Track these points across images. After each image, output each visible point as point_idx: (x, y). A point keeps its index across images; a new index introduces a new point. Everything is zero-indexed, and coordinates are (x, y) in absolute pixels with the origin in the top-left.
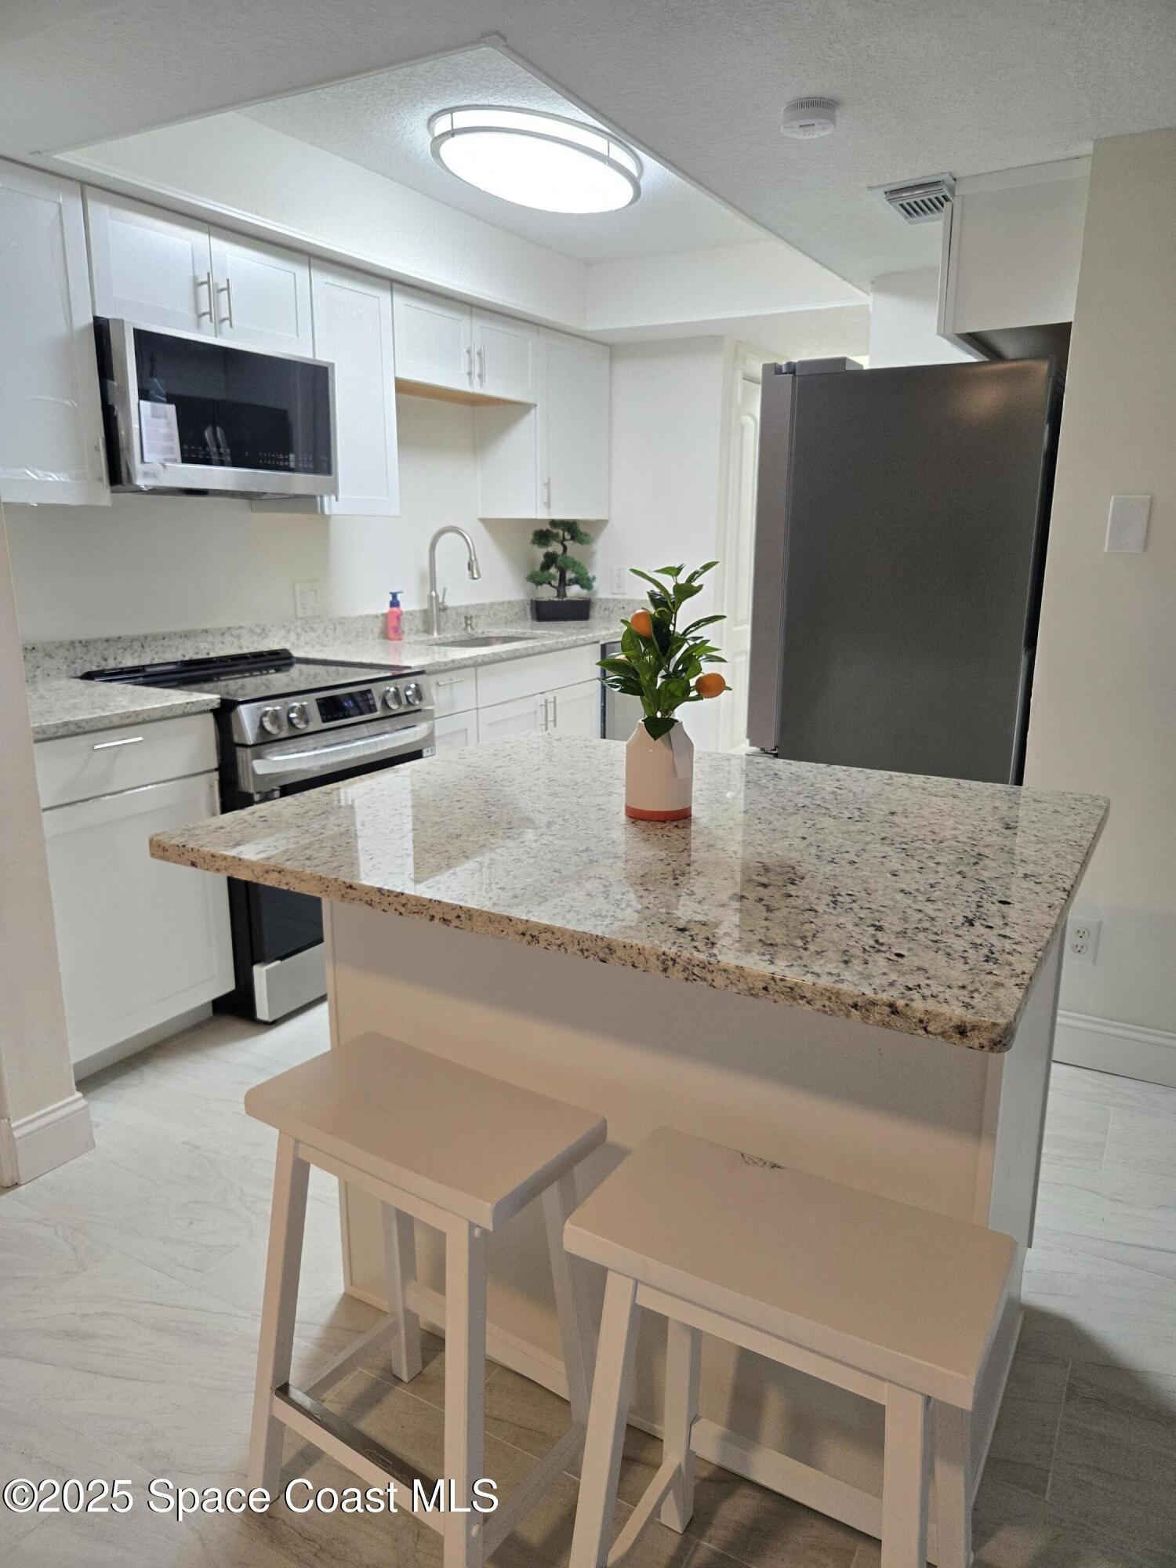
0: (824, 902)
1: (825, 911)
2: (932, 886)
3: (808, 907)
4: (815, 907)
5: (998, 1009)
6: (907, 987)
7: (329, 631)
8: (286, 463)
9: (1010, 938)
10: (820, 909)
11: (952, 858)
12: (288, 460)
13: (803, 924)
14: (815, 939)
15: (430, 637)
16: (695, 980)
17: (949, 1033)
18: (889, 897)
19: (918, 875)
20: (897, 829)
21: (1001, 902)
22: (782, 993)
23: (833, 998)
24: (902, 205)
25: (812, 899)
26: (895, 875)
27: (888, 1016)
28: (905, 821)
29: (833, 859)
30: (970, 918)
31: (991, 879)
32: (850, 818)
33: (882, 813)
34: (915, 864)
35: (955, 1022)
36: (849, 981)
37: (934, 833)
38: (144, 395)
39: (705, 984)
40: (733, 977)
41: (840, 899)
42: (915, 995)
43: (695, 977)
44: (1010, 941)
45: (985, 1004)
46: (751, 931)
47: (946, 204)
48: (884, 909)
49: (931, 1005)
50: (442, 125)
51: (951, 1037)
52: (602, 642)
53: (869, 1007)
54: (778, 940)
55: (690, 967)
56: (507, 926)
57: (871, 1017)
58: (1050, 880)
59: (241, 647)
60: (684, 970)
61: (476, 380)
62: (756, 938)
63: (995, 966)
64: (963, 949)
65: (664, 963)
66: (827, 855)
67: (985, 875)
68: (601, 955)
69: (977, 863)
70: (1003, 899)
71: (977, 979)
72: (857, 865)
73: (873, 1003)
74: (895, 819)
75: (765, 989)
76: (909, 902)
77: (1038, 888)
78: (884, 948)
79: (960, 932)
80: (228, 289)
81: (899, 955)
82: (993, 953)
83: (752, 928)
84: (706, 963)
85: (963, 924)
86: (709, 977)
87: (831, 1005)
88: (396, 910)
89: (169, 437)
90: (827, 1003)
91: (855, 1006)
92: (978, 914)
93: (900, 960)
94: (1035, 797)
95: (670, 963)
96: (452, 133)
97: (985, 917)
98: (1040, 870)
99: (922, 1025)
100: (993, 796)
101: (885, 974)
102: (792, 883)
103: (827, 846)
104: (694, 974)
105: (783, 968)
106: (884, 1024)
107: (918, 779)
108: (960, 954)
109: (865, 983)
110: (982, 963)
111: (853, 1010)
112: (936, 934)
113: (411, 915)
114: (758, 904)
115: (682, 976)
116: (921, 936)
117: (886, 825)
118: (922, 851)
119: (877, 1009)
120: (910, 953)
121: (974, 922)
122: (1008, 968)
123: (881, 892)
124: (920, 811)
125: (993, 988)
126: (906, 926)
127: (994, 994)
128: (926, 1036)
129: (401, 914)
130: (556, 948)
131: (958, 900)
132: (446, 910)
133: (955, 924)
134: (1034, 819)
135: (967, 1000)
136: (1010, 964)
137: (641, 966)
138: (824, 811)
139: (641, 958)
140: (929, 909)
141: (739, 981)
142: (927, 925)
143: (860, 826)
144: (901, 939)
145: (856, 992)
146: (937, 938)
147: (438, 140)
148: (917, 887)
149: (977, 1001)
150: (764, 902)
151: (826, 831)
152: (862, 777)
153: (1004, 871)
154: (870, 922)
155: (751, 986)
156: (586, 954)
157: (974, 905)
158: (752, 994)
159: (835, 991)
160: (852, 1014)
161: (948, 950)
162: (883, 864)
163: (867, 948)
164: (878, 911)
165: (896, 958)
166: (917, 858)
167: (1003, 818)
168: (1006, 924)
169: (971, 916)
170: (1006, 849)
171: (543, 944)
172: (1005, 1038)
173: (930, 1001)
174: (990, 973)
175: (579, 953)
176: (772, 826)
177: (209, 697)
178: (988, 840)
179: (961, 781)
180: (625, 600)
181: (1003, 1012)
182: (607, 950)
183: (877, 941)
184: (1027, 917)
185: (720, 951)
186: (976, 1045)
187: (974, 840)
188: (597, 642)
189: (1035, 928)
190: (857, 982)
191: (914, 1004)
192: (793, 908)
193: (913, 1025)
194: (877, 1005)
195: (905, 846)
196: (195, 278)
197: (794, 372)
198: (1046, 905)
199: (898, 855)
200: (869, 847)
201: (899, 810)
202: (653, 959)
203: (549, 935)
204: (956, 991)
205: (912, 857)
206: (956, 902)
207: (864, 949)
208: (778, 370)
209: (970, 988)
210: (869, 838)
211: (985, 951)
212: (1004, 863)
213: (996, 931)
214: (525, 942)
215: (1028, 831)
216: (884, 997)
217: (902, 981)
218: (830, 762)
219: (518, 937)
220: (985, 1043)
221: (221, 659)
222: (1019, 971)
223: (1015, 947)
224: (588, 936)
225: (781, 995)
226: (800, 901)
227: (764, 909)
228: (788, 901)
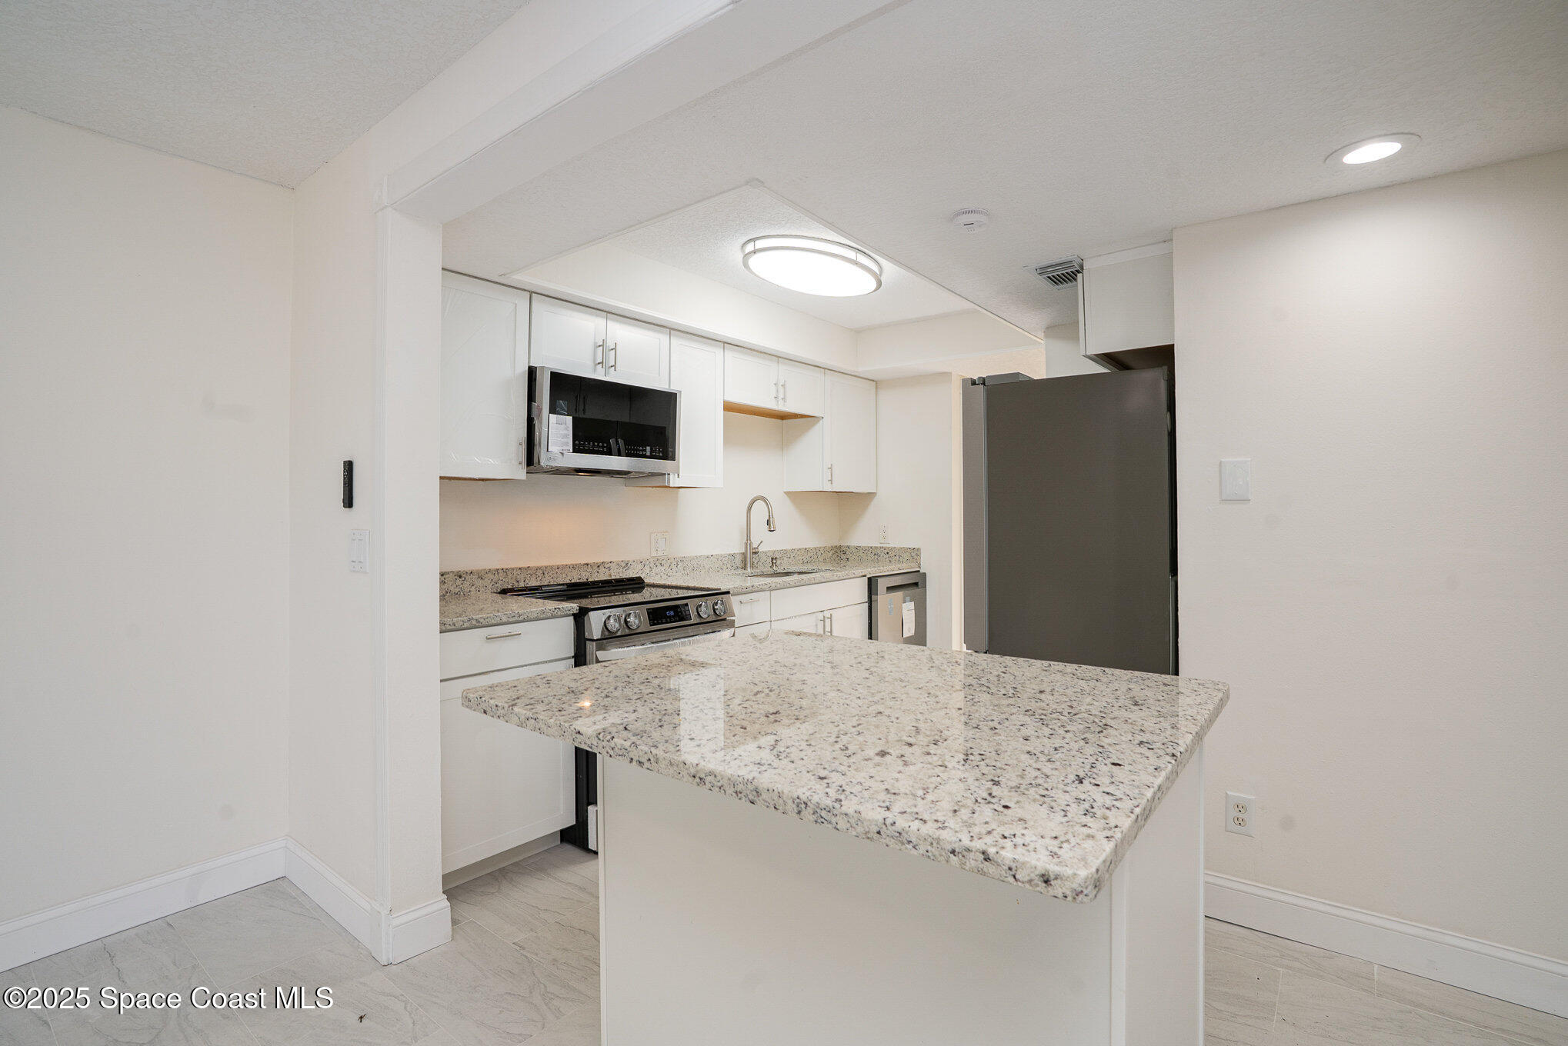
0: (956, 759)
1: (954, 767)
2: (1056, 749)
3: (940, 763)
4: (947, 763)
5: (1083, 859)
6: (1003, 835)
7: (673, 566)
8: (644, 453)
9: (1112, 795)
10: (950, 766)
11: (1081, 727)
12: (645, 451)
13: (930, 777)
14: (936, 791)
15: (746, 572)
16: (823, 823)
17: (1036, 881)
18: (1015, 757)
19: (1046, 740)
20: (1042, 704)
21: (1113, 764)
22: (892, 837)
23: (935, 845)
24: (1049, 277)
25: (947, 757)
26: (1027, 740)
27: (982, 863)
28: (1051, 698)
29: (978, 725)
30: (1081, 776)
31: (1110, 745)
32: (1004, 695)
33: (1033, 691)
34: (1047, 731)
35: (1041, 871)
36: (950, 828)
37: (1072, 707)
38: (553, 410)
39: (830, 826)
40: (853, 821)
41: (971, 757)
42: (1008, 843)
43: (823, 820)
44: (1112, 798)
45: (1071, 854)
46: (883, 781)
47: (1078, 275)
48: (1006, 767)
49: (1020, 854)
50: (750, 248)
51: (1037, 885)
52: (868, 576)
53: (965, 853)
54: (902, 790)
55: (818, 811)
56: (682, 769)
57: (968, 864)
58: (1162, 747)
59: (610, 576)
60: (814, 814)
61: (781, 402)
62: (884, 787)
63: (1092, 820)
64: (1066, 803)
65: (798, 806)
66: (974, 723)
67: (1105, 741)
68: (751, 797)
69: (1102, 732)
70: (1116, 762)
71: (1071, 830)
72: (997, 731)
73: (969, 850)
74: (1043, 696)
75: (879, 833)
76: (1031, 762)
77: (1149, 753)
78: (994, 800)
79: (1068, 789)
80: (615, 349)
81: (1006, 807)
82: (1093, 808)
83: (883, 779)
84: (831, 807)
85: (1074, 782)
86: (834, 820)
87: (933, 850)
88: (607, 753)
89: (566, 436)
90: (929, 848)
91: (953, 852)
92: (1089, 774)
93: (1006, 811)
94: (1166, 682)
95: (803, 806)
96: (755, 252)
97: (1095, 776)
98: (1155, 738)
99: (1011, 873)
100: (1129, 681)
101: (986, 823)
102: (935, 744)
103: (977, 715)
104: (822, 817)
105: (896, 814)
106: (979, 871)
107: (1071, 668)
108: (1062, 808)
109: (965, 830)
110: (1080, 817)
111: (952, 855)
112: (1047, 789)
113: (618, 757)
114: (899, 760)
115: (812, 818)
116: (1032, 791)
117: (1033, 700)
118: (1057, 721)
119: (972, 855)
120: (1017, 806)
121: (1083, 780)
122: (1103, 821)
123: (1009, 754)
124: (1066, 691)
125: (1083, 840)
126: (1021, 782)
127: (1083, 845)
128: (1015, 883)
129: (611, 756)
130: (717, 789)
131: (1075, 761)
132: (641, 754)
133: (1066, 782)
134: (1161, 698)
135: (1056, 849)
136: (1105, 818)
137: (781, 808)
138: (985, 689)
139: (781, 801)
140: (1047, 768)
141: (857, 825)
142: (1040, 781)
143: (1011, 701)
144: (1013, 793)
145: (954, 839)
146: (1046, 792)
147: (747, 256)
148: (1042, 750)
149: (1065, 853)
150: (903, 758)
151: (981, 704)
152: (1026, 665)
153: (1123, 738)
154: (990, 777)
155: (867, 830)
156: (740, 795)
157: (1089, 766)
158: (868, 838)
159: (935, 837)
160: (951, 859)
161: (1053, 804)
162: (1019, 730)
163: (979, 800)
164: (1000, 768)
165: (1002, 809)
166: (1050, 727)
167: (1134, 697)
168: (1113, 783)
169: (1082, 775)
170: (1130, 721)
171: (708, 785)
172: (1086, 888)
173: (1020, 849)
174: (1085, 826)
175: (734, 794)
176: (937, 699)
177: (573, 606)
178: (1116, 713)
179: (1106, 669)
180: (888, 548)
181: (1086, 863)
182: (755, 793)
183: (990, 794)
184: (1133, 777)
185: (846, 798)
186: (1060, 895)
187: (1105, 713)
188: (865, 576)
189: (1138, 787)
190: (958, 830)
191: (1003, 853)
192: (927, 764)
193: (1004, 872)
194: (972, 851)
195: (1043, 717)
196: (595, 343)
197: (984, 384)
198: (1152, 768)
199: (1036, 724)
200: (1014, 717)
201: (1048, 690)
202: (790, 802)
203: (712, 777)
204: (1048, 841)
205: (1047, 725)
206: (1072, 763)
207: (977, 801)
208: (974, 383)
209: (1062, 839)
210: (1014, 710)
211: (1087, 805)
212: (1125, 732)
213: (1101, 789)
214: (695, 783)
215: (1153, 708)
216: (978, 845)
217: (1001, 830)
218: (1004, 654)
219: (691, 779)
220: (1068, 893)
221: (594, 583)
222: (1112, 825)
223: (1115, 803)
224: (740, 779)
225: (892, 839)
226: (935, 758)
227: (902, 763)
228: (925, 758)
